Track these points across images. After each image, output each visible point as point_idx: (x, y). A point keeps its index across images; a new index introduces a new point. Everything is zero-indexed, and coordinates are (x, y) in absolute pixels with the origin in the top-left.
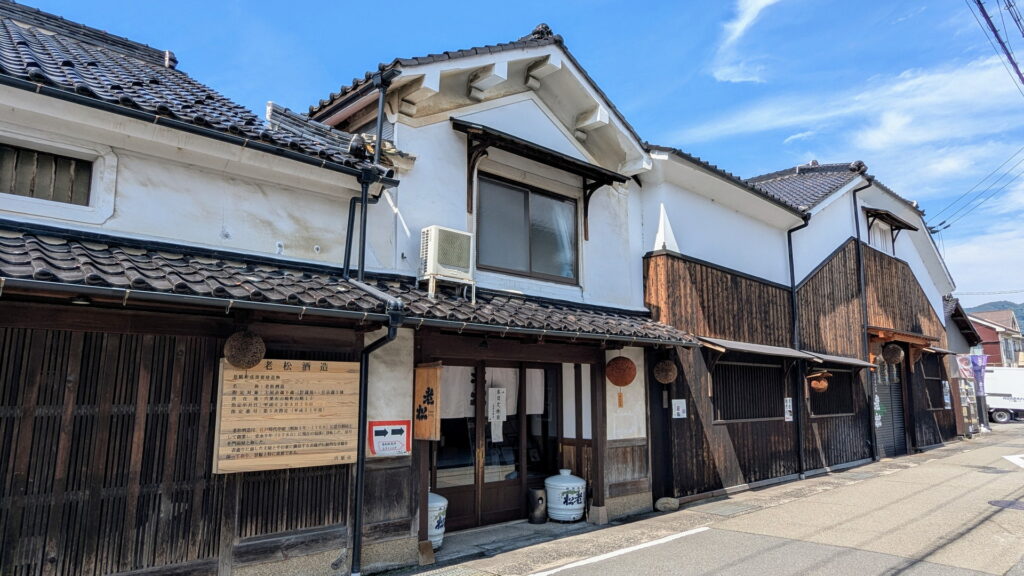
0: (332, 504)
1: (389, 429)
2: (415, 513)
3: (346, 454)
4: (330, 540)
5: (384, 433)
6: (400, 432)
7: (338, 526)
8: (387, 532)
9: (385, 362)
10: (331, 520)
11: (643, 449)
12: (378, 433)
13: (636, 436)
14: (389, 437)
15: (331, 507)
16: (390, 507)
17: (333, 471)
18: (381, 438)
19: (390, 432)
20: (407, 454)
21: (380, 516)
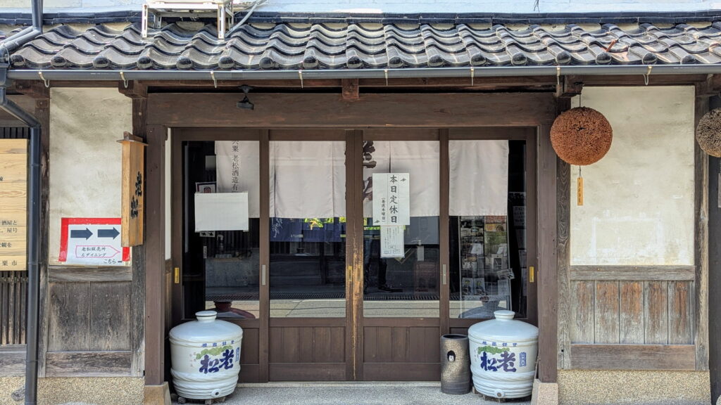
0: (11, 320)
1: (94, 229)
2: (138, 345)
3: (10, 259)
4: (7, 364)
5: (87, 234)
6: (113, 233)
7: (20, 349)
8: (93, 365)
9: (84, 138)
10: (11, 339)
11: (684, 288)
12: (76, 234)
13: (661, 262)
14: (94, 240)
15: (11, 323)
16: (100, 332)
17: (11, 279)
18: (82, 241)
19: (95, 233)
20: (124, 264)
21: (85, 342)
